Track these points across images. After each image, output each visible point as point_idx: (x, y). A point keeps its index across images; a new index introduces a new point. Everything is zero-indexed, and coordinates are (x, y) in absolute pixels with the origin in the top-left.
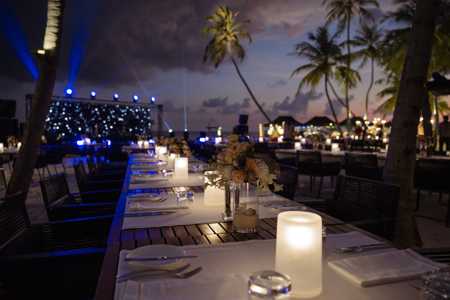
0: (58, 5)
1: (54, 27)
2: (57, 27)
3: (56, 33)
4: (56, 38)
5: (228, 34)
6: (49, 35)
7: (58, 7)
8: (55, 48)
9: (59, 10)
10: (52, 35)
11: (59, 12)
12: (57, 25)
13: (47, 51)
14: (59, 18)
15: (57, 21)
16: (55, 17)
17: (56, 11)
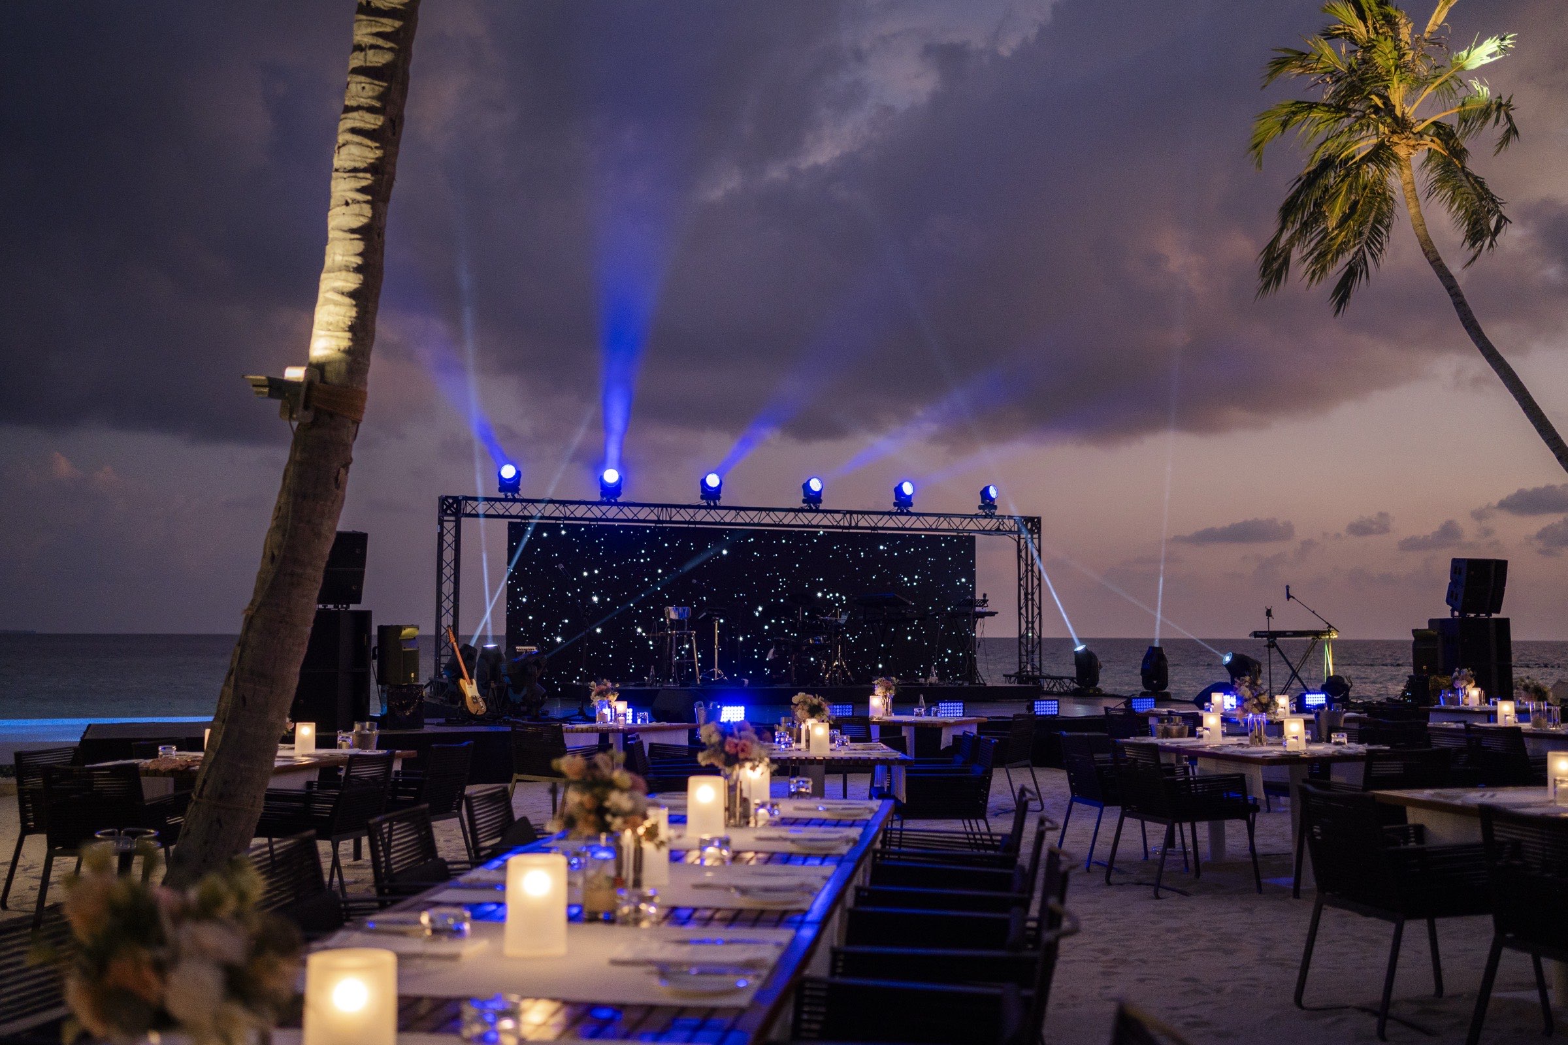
0: (364, 183)
1: (347, 269)
2: (358, 269)
3: (352, 295)
4: (353, 313)
5: (1401, 125)
6: (328, 301)
7: (362, 190)
8: (348, 352)
9: (367, 202)
10: (336, 304)
11: (367, 210)
12: (358, 260)
13: (318, 369)
14: (369, 234)
15: (359, 246)
16: (352, 231)
17: (355, 208)
